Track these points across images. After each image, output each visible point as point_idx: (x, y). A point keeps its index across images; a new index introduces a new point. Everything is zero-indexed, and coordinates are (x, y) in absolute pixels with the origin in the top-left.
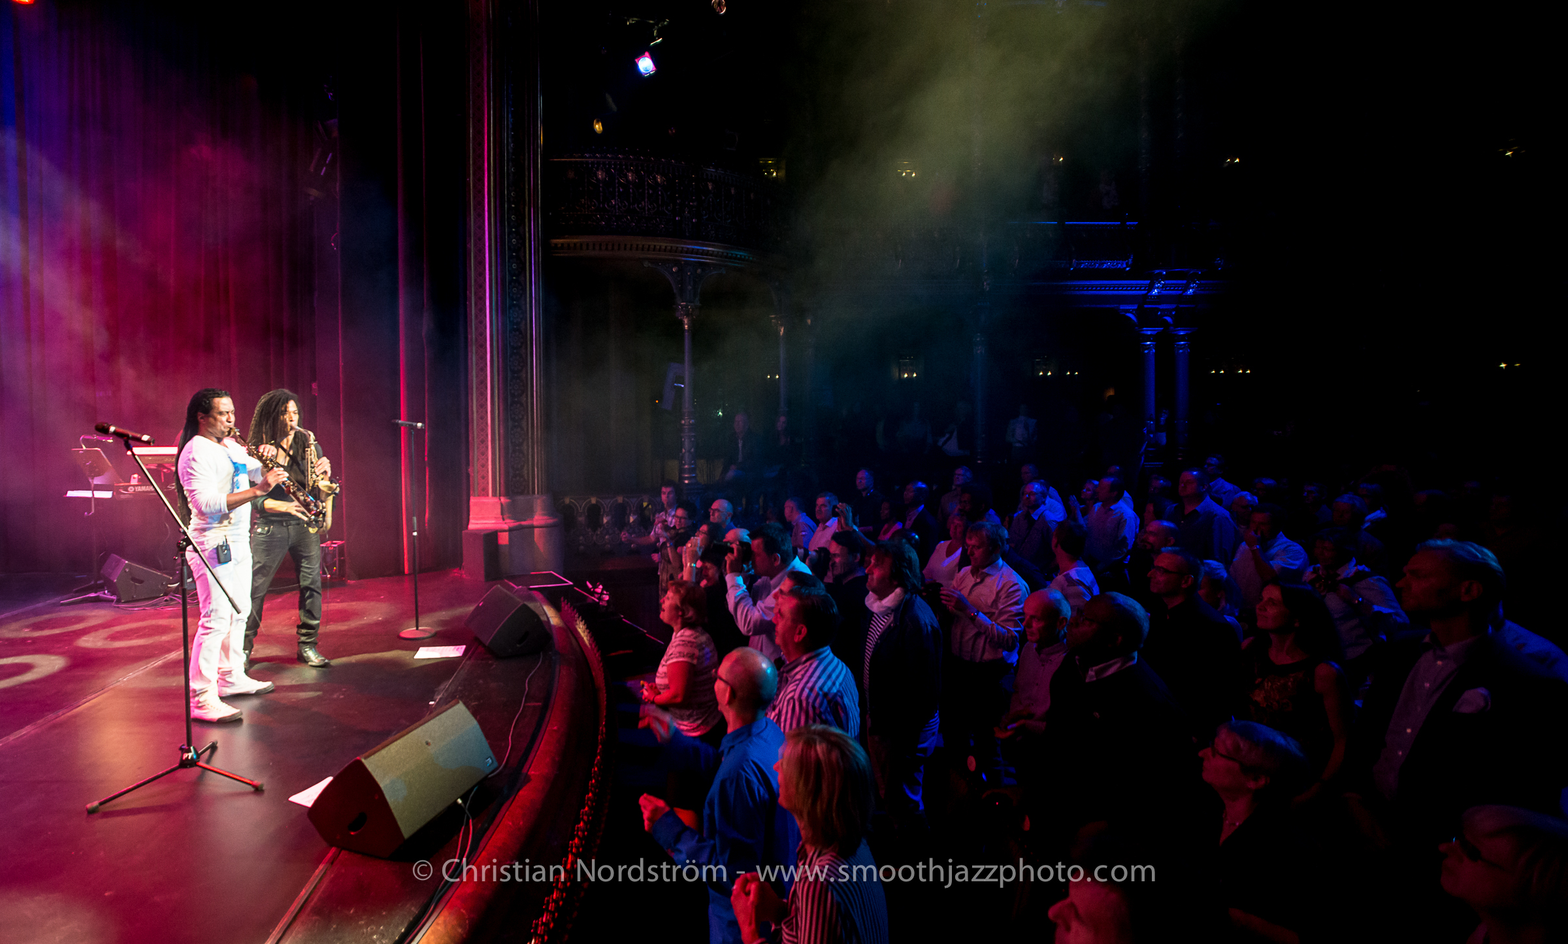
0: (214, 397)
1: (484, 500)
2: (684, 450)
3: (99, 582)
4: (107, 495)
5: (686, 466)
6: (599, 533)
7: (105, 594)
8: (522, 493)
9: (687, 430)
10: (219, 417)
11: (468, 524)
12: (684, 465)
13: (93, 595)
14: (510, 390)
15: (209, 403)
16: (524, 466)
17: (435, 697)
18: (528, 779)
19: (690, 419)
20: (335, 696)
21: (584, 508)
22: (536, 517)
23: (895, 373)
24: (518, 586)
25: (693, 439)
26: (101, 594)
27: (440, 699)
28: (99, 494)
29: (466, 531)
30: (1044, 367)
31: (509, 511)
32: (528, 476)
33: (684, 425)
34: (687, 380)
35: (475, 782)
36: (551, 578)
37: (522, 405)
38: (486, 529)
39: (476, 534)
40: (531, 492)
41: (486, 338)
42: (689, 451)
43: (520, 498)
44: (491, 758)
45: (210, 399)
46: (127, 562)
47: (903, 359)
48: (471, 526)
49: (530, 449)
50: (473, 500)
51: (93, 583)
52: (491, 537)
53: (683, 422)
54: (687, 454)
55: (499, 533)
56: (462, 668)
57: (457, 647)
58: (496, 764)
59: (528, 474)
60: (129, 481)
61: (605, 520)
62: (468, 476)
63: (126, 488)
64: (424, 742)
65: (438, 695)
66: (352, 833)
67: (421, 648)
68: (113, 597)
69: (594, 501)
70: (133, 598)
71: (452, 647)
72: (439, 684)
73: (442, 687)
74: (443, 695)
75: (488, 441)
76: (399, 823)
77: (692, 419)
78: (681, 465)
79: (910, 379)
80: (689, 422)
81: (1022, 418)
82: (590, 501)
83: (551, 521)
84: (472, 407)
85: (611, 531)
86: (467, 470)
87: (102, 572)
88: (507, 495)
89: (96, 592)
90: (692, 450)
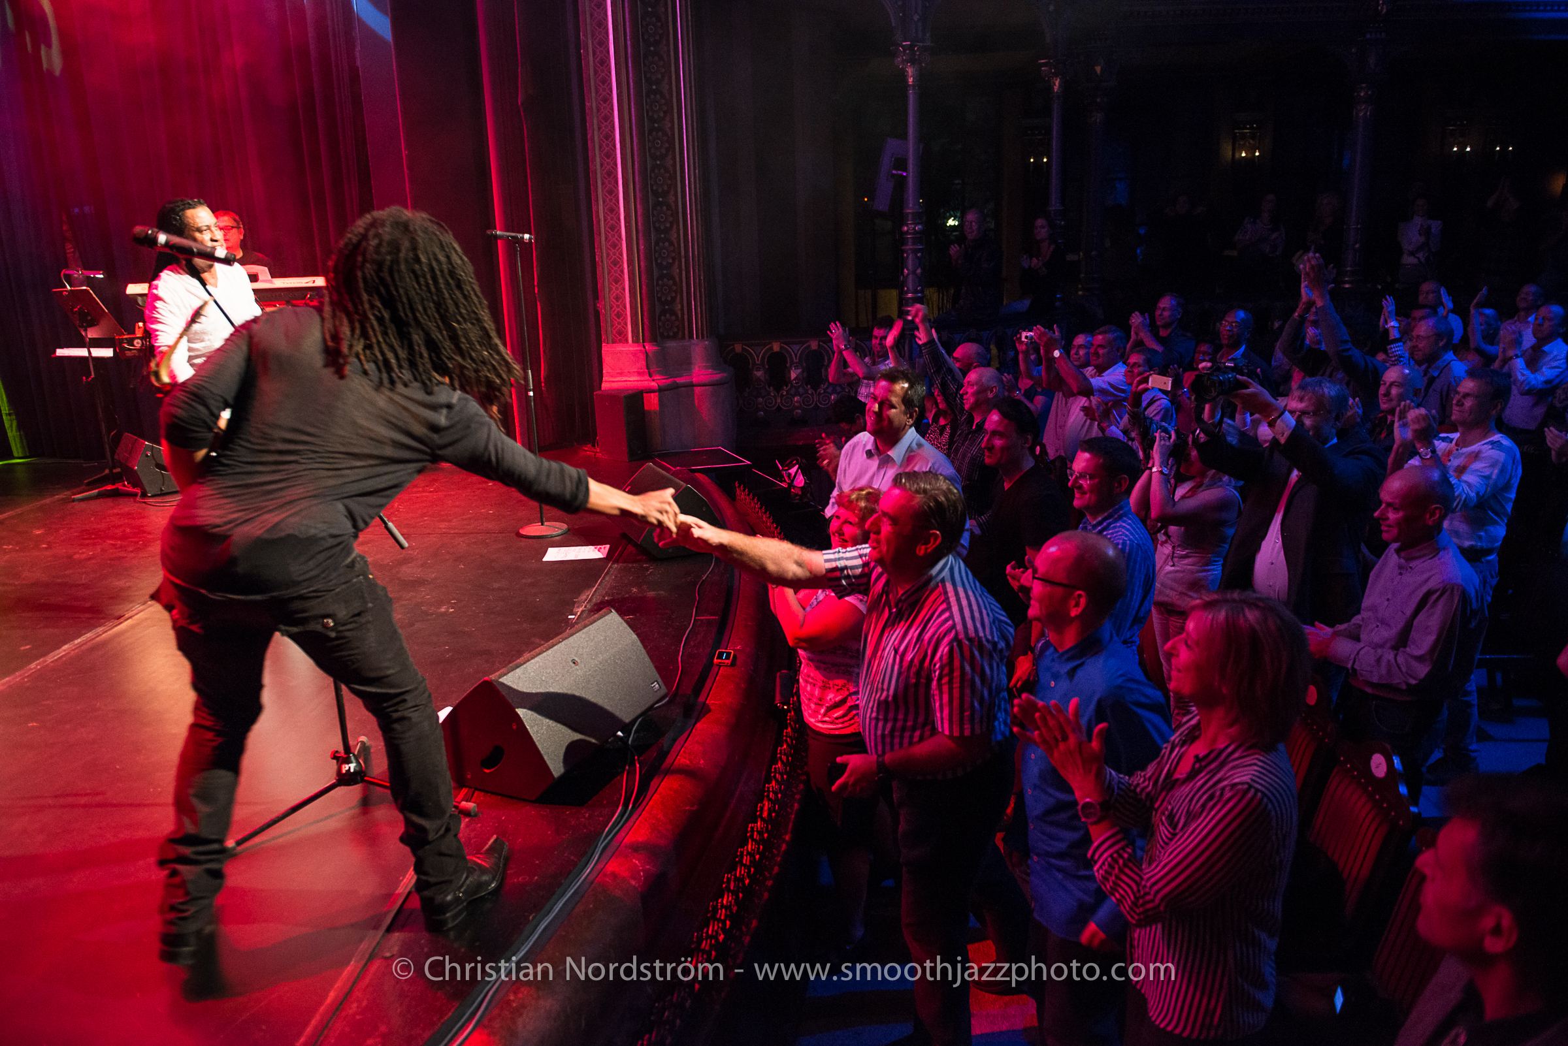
0: (183, 210)
1: (620, 348)
2: (906, 271)
3: (115, 471)
4: (108, 353)
5: (910, 295)
6: (785, 393)
7: (125, 486)
8: (674, 337)
9: (910, 241)
10: (198, 235)
11: (601, 384)
12: (907, 293)
13: (109, 488)
14: (652, 186)
15: (180, 219)
16: (676, 297)
17: (575, 610)
18: (705, 710)
19: (917, 224)
20: (443, 609)
21: (763, 358)
22: (696, 368)
23: (1227, 151)
24: (675, 467)
25: (919, 255)
26: (119, 486)
27: (582, 611)
28: (98, 352)
29: (599, 392)
30: (1461, 139)
31: (657, 363)
32: (683, 314)
33: (907, 232)
34: (911, 167)
35: (639, 711)
36: (717, 455)
37: (669, 207)
38: (627, 389)
39: (613, 397)
40: (687, 336)
41: (612, 106)
42: (914, 272)
43: (671, 344)
44: (658, 683)
45: (180, 214)
46: (147, 443)
47: (1239, 128)
48: (605, 386)
49: (684, 273)
50: (605, 348)
51: (107, 471)
52: (635, 398)
53: (906, 228)
54: (910, 278)
55: (645, 395)
56: (607, 573)
57: (599, 547)
58: (664, 690)
59: (682, 309)
60: (134, 333)
61: (793, 375)
62: (597, 314)
63: (131, 342)
64: (570, 660)
65: (578, 607)
66: (487, 771)
67: (549, 549)
68: (135, 490)
69: (776, 347)
70: (161, 490)
71: (593, 547)
72: (579, 592)
73: (583, 597)
74: (585, 607)
75: (623, 262)
76: (546, 758)
77: (919, 224)
78: (902, 293)
79: (1250, 160)
80: (914, 229)
81: (1418, 220)
82: (771, 348)
83: (718, 377)
84: (598, 212)
85: (801, 390)
86: (595, 305)
87: (116, 457)
88: (654, 340)
89: (113, 484)
90: (919, 271)
